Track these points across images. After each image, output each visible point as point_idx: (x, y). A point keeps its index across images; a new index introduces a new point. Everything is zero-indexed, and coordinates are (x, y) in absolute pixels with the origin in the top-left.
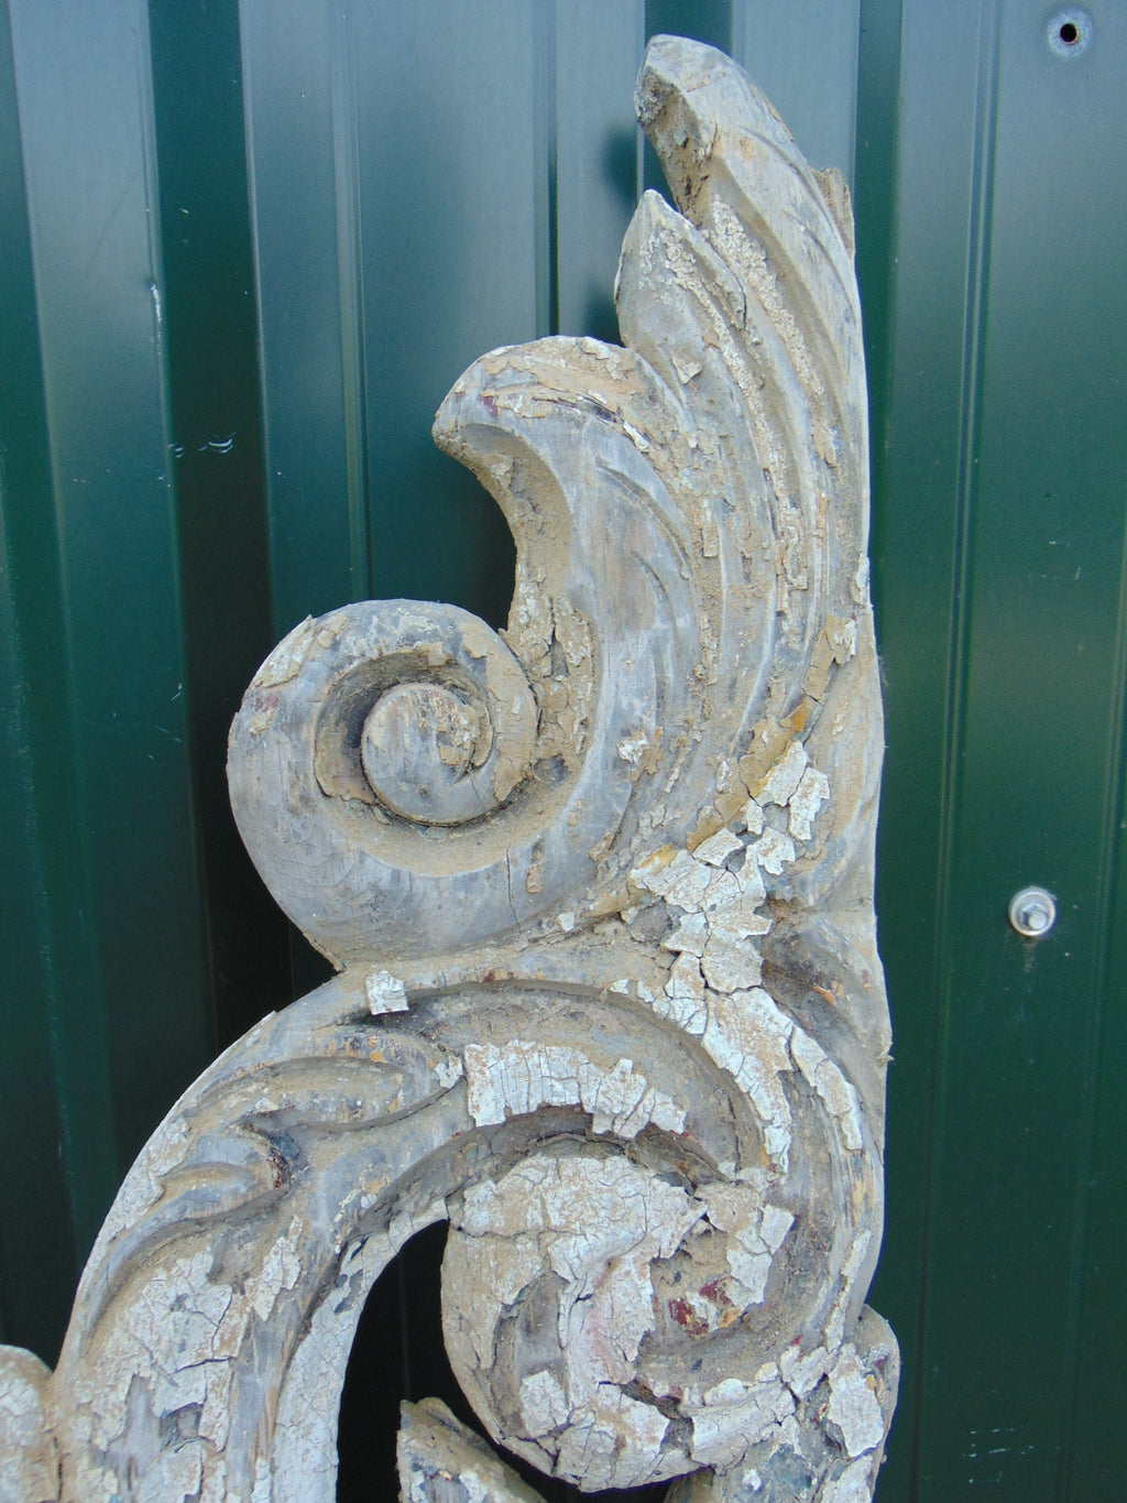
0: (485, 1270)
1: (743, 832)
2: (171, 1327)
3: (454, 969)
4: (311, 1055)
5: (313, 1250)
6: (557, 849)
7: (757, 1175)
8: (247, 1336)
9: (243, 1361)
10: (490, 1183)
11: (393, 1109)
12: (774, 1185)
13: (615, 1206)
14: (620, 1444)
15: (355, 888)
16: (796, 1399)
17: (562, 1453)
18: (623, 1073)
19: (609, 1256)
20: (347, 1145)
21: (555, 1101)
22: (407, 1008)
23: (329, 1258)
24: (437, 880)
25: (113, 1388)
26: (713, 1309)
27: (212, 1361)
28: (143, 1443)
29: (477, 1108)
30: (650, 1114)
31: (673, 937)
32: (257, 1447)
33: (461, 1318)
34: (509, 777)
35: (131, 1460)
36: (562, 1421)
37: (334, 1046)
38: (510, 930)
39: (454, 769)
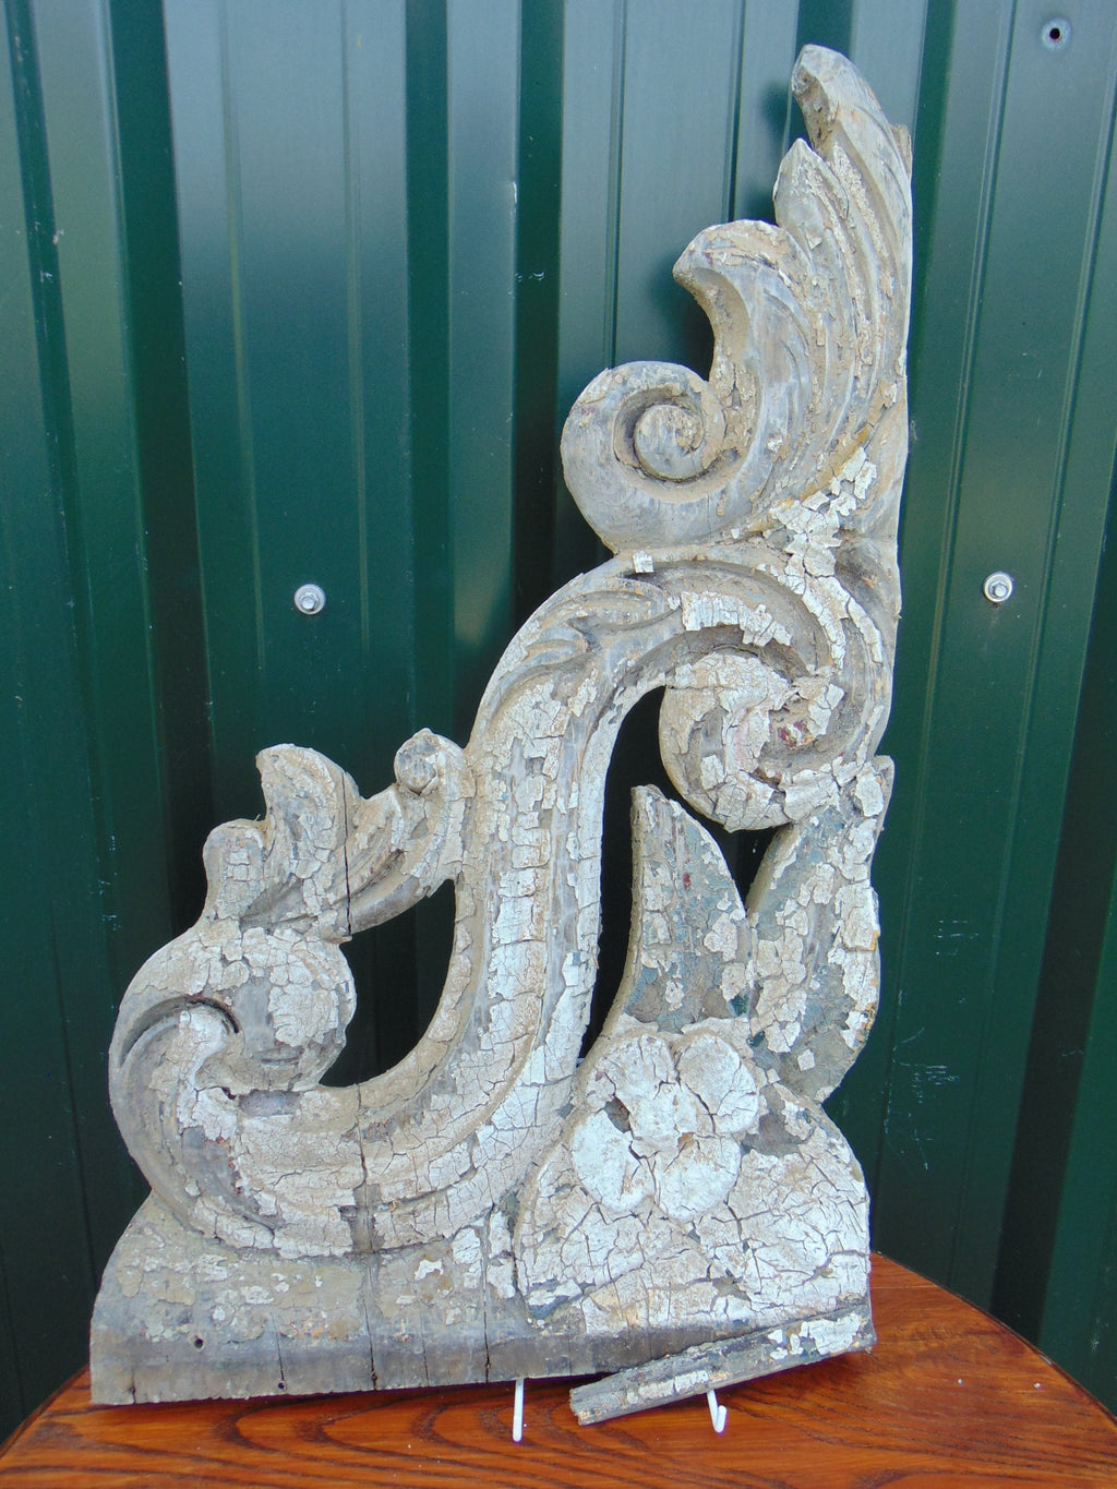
0: (686, 705)
1: (829, 494)
2: (533, 716)
3: (677, 554)
4: (605, 590)
5: (603, 685)
6: (734, 494)
7: (827, 670)
8: (569, 725)
9: (566, 737)
10: (689, 665)
11: (645, 618)
12: (835, 674)
13: (753, 679)
14: (749, 797)
15: (629, 507)
16: (839, 787)
17: (720, 799)
18: (760, 612)
19: (748, 706)
20: (621, 636)
21: (726, 622)
22: (653, 571)
23: (611, 689)
24: (672, 506)
25: (504, 743)
26: (800, 734)
27: (550, 737)
28: (518, 770)
29: (687, 621)
30: (773, 634)
31: (790, 546)
32: (573, 776)
33: (672, 729)
34: (710, 456)
35: (513, 777)
36: (721, 781)
37: (617, 586)
38: (706, 535)
39: (683, 449)
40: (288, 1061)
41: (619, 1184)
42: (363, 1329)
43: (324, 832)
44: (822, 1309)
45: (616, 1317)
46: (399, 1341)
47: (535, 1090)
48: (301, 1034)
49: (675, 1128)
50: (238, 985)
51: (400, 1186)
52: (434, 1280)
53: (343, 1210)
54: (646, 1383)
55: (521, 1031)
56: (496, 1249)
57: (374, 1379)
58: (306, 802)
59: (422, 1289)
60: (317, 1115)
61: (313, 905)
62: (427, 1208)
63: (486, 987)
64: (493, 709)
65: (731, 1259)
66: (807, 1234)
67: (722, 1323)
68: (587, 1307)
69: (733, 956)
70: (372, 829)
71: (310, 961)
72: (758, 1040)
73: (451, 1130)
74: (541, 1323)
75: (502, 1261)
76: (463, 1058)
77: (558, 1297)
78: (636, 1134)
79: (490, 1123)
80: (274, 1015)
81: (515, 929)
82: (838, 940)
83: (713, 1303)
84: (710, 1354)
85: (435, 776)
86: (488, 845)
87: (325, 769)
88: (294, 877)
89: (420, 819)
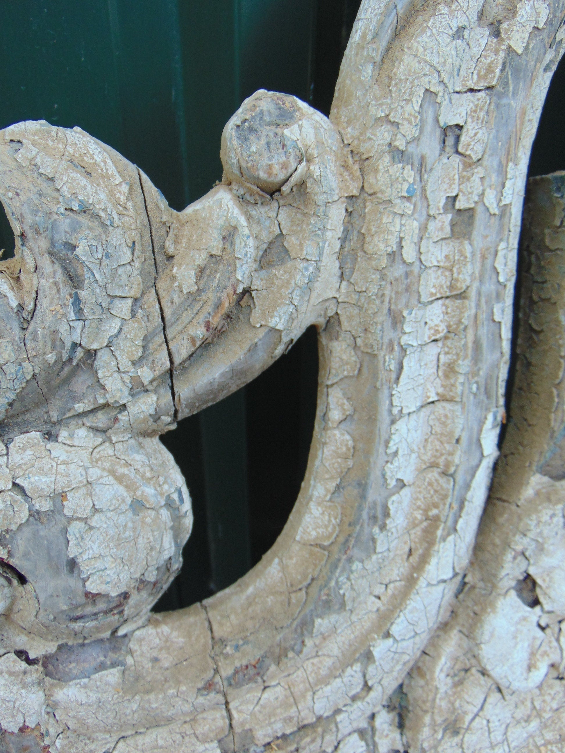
2: (453, 52)
8: (503, 69)
9: (499, 88)
27: (471, 90)
28: (430, 147)
32: (508, 154)
35: (423, 158)
40: (108, 612)
41: (525, 665)
43: (121, 270)
48: (124, 577)
50: (14, 527)
51: (278, 725)
55: (419, 517)
56: (383, 749)
58: (83, 219)
60: (155, 660)
61: (116, 389)
62: (313, 741)
63: (384, 476)
64: (384, 43)
70: (201, 259)
71: (122, 470)
73: (334, 648)
76: (354, 567)
78: (547, 607)
79: (388, 635)
80: (79, 560)
81: (420, 390)
85: (301, 161)
86: (385, 271)
87: (108, 161)
88: (79, 349)
89: (272, 237)
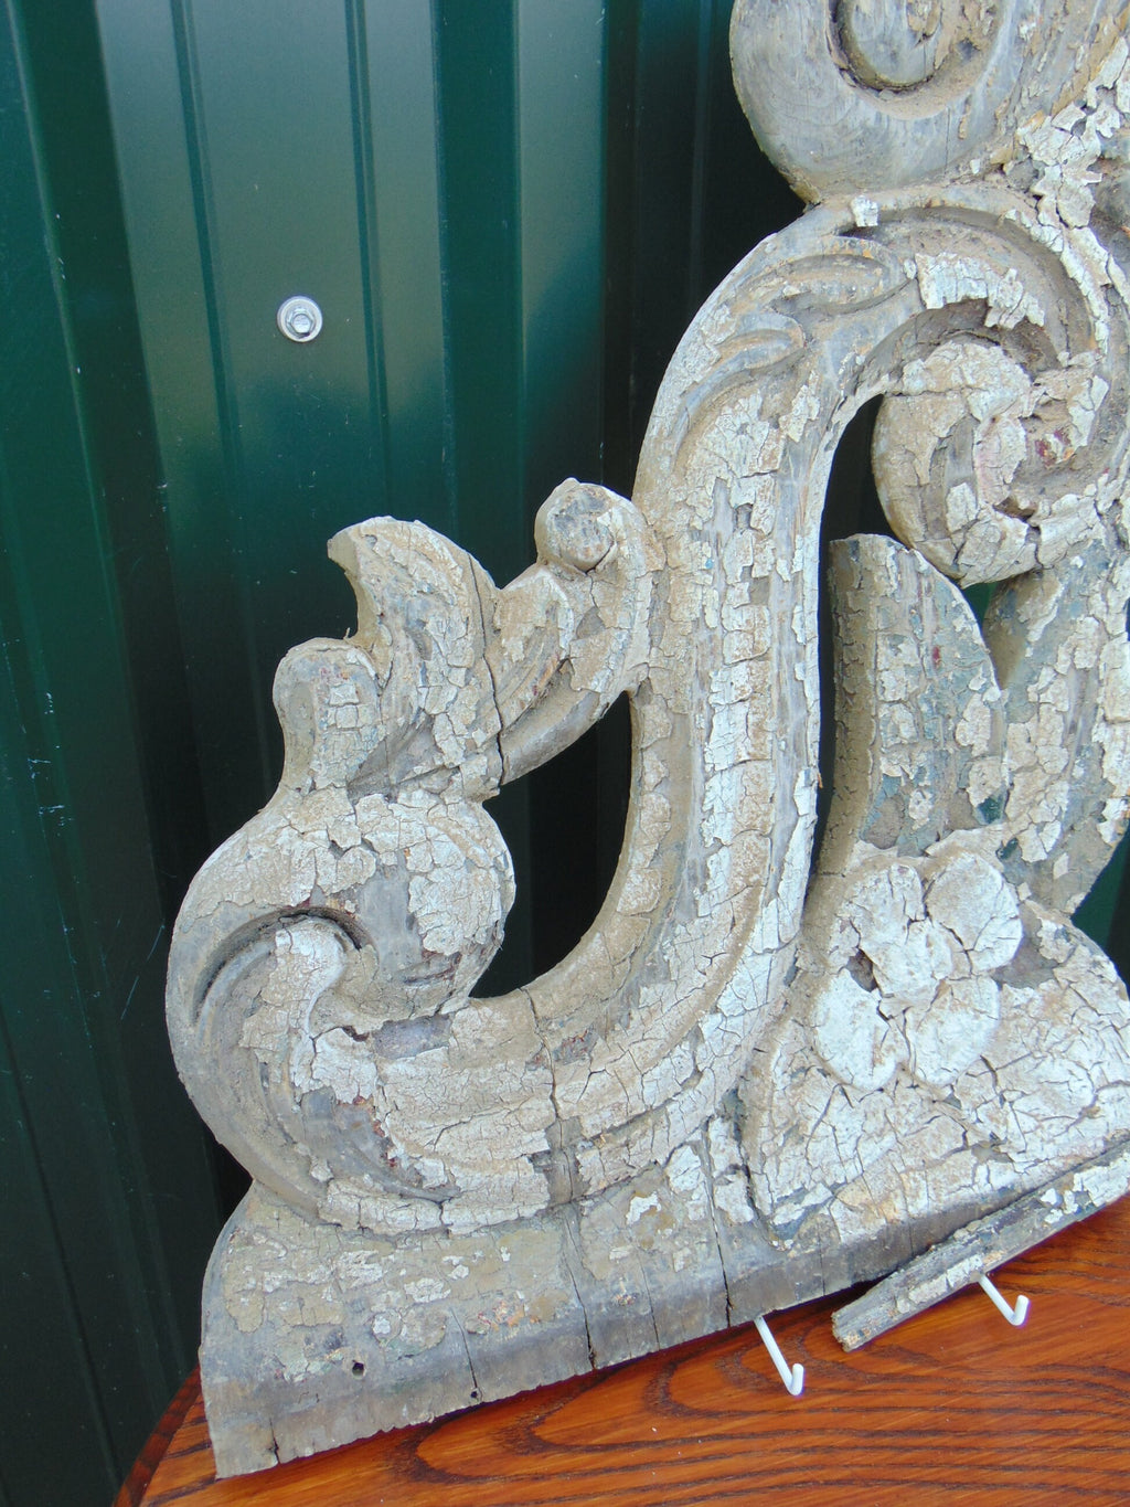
0: (925, 416)
1: (1084, 107)
2: (738, 445)
3: (906, 198)
4: (821, 253)
5: (827, 393)
6: (979, 105)
7: (1088, 357)
8: (784, 455)
9: (782, 472)
10: (919, 360)
11: (875, 294)
12: (1099, 363)
13: (1000, 375)
14: (1003, 537)
15: (850, 126)
16: (1101, 515)
18: (1011, 279)
19: (995, 413)
20: (840, 323)
21: (973, 295)
22: (876, 224)
24: (905, 122)
25: (703, 487)
26: (1060, 447)
27: (758, 474)
28: (724, 525)
29: (927, 295)
30: (1027, 309)
31: (1039, 184)
32: (795, 528)
33: (907, 451)
34: (943, 49)
35: (718, 535)
36: (972, 517)
37: (838, 246)
38: (940, 170)
39: (915, 36)
40: (441, 975)
41: (868, 1058)
42: (574, 1301)
43: (458, 643)
44: (1088, 1154)
45: (871, 1215)
46: (621, 1305)
47: (768, 957)
48: (458, 936)
49: (932, 976)
50: (362, 881)
51: (606, 1114)
52: (653, 1219)
53: (534, 1158)
54: (917, 1285)
55: (740, 883)
56: (720, 1164)
57: (592, 1359)
58: (431, 599)
59: (639, 1234)
60: (480, 1041)
61: (452, 751)
62: (644, 1134)
63: (701, 834)
64: (678, 439)
65: (991, 1119)
66: (1071, 1073)
67: (987, 1196)
68: (837, 1211)
69: (985, 748)
70: (527, 631)
71: (454, 831)
72: (1009, 850)
73: (661, 1029)
74: (788, 1243)
75: (729, 1177)
76: (677, 932)
77: (807, 1208)
78: (886, 990)
79: (716, 1010)
80: (418, 916)
81: (730, 749)
82: (1101, 712)
83: (974, 1175)
84: (980, 1235)
85: (612, 544)
86: (691, 636)
87: (445, 548)
88: (423, 714)
89: (587, 609)
